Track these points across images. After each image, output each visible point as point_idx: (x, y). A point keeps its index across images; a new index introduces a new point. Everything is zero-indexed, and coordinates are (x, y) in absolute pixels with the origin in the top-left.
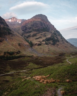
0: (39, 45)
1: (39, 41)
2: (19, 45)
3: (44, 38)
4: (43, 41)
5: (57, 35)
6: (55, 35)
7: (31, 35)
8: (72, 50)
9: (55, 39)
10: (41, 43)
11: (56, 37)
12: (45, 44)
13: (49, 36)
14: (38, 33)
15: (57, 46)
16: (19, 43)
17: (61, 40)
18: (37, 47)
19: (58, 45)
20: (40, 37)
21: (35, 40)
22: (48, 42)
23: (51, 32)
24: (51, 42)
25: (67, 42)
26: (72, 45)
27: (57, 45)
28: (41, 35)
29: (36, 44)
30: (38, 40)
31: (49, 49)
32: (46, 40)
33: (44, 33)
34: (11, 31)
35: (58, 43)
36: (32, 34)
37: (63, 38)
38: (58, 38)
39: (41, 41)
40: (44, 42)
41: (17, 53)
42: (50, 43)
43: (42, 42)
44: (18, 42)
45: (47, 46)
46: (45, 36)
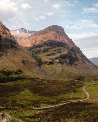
0: (51, 63)
1: (51, 59)
2: (23, 62)
3: (58, 55)
4: (57, 58)
5: (75, 51)
6: (73, 52)
7: (41, 51)
8: (95, 72)
9: (73, 57)
10: (53, 61)
11: (75, 55)
12: (59, 63)
13: (64, 53)
14: (51, 48)
15: (75, 66)
16: (24, 60)
17: (81, 58)
18: (47, 66)
19: (77, 65)
20: (53, 54)
21: (45, 56)
22: (63, 61)
23: (68, 48)
24: (67, 60)
25: (89, 62)
26: (95, 66)
27: (75, 64)
28: (55, 50)
29: (46, 62)
30: (50, 57)
31: (63, 69)
32: (60, 57)
33: (58, 48)
34: (15, 43)
35: (76, 62)
36: (42, 49)
37: (84, 56)
38: (76, 56)
39: (54, 58)
40: (57, 61)
41: (16, 73)
42: (66, 62)
43: (55, 60)
44: (22, 58)
45: (61, 65)
46: (60, 52)
